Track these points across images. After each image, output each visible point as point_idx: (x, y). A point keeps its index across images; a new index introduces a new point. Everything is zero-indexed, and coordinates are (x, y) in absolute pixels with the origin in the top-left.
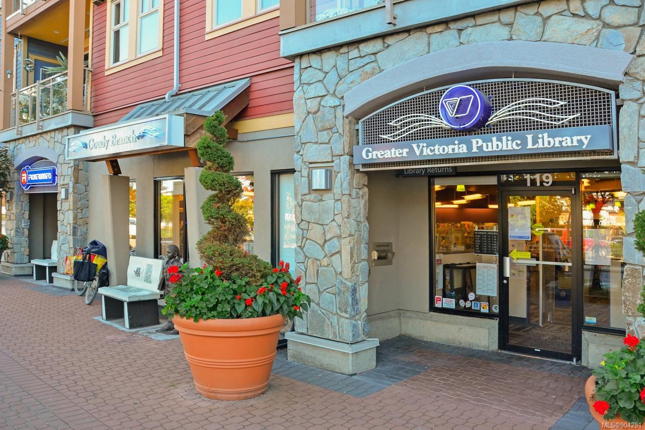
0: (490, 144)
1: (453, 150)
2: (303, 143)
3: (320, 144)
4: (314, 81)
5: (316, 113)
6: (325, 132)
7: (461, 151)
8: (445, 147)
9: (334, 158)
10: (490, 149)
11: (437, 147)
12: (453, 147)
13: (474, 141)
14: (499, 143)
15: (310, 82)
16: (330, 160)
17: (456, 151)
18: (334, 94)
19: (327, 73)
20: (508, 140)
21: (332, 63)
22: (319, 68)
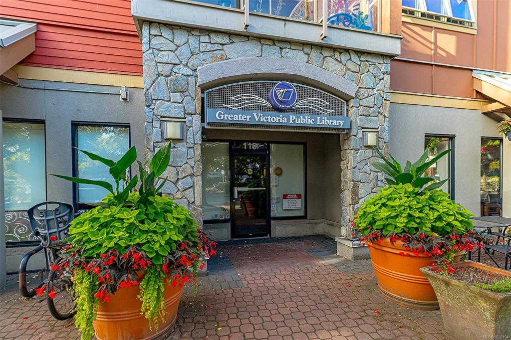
0: (299, 119)
1: (279, 120)
2: (153, 99)
3: (173, 102)
4: (165, 49)
5: (167, 76)
6: (179, 94)
7: (283, 121)
8: (275, 118)
9: (186, 116)
10: (299, 122)
11: (269, 117)
12: (279, 118)
13: (291, 116)
14: (304, 119)
15: (162, 49)
16: (183, 116)
17: (281, 121)
18: (186, 65)
19: (179, 46)
20: (308, 119)
21: (185, 40)
22: (171, 40)
